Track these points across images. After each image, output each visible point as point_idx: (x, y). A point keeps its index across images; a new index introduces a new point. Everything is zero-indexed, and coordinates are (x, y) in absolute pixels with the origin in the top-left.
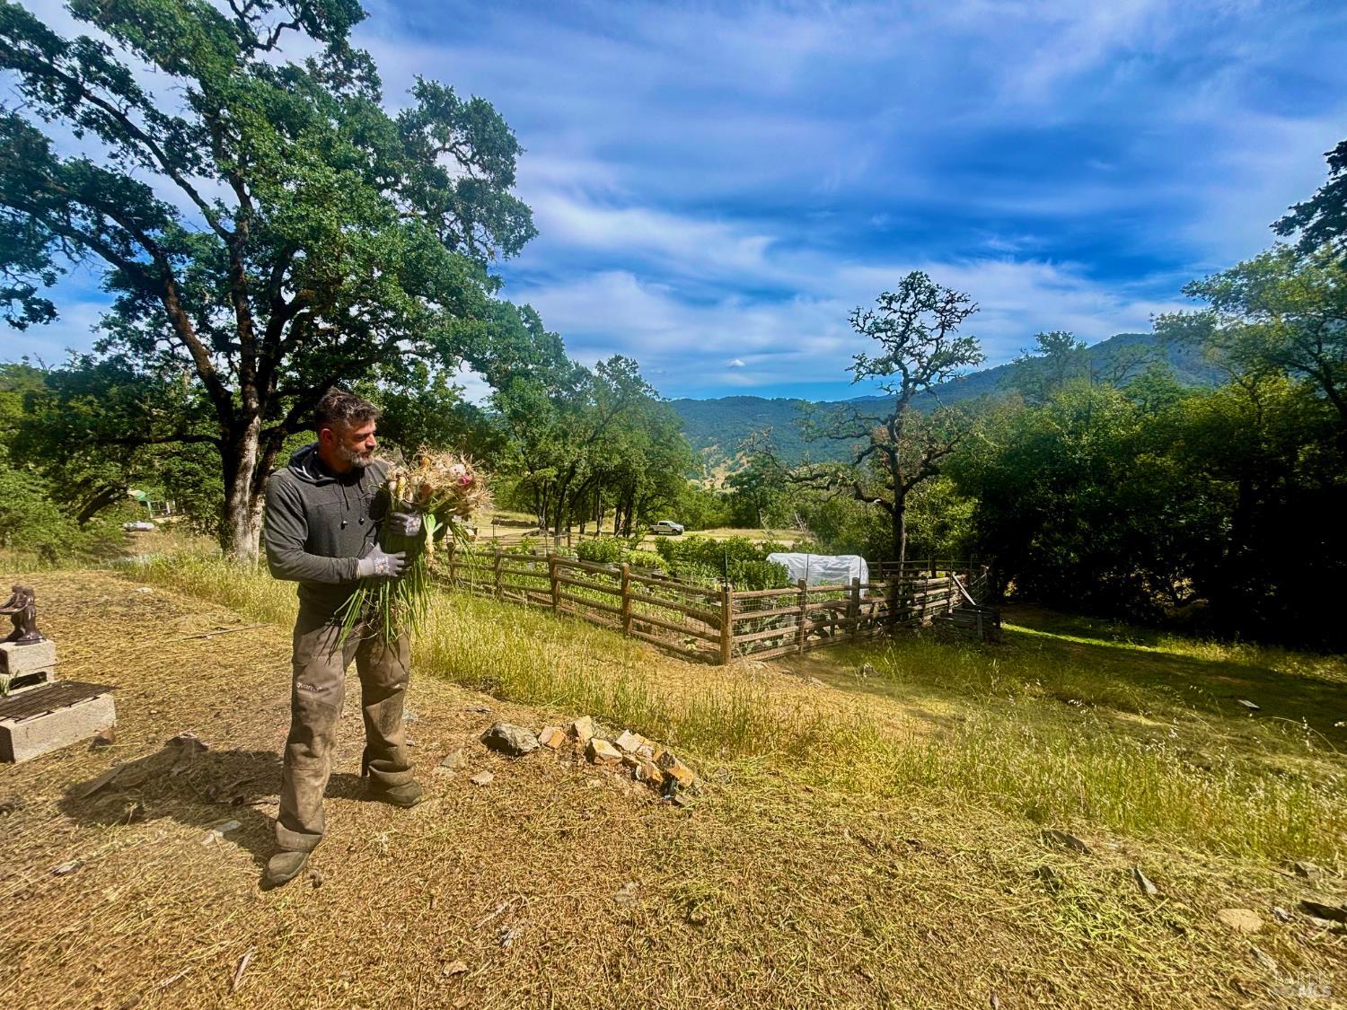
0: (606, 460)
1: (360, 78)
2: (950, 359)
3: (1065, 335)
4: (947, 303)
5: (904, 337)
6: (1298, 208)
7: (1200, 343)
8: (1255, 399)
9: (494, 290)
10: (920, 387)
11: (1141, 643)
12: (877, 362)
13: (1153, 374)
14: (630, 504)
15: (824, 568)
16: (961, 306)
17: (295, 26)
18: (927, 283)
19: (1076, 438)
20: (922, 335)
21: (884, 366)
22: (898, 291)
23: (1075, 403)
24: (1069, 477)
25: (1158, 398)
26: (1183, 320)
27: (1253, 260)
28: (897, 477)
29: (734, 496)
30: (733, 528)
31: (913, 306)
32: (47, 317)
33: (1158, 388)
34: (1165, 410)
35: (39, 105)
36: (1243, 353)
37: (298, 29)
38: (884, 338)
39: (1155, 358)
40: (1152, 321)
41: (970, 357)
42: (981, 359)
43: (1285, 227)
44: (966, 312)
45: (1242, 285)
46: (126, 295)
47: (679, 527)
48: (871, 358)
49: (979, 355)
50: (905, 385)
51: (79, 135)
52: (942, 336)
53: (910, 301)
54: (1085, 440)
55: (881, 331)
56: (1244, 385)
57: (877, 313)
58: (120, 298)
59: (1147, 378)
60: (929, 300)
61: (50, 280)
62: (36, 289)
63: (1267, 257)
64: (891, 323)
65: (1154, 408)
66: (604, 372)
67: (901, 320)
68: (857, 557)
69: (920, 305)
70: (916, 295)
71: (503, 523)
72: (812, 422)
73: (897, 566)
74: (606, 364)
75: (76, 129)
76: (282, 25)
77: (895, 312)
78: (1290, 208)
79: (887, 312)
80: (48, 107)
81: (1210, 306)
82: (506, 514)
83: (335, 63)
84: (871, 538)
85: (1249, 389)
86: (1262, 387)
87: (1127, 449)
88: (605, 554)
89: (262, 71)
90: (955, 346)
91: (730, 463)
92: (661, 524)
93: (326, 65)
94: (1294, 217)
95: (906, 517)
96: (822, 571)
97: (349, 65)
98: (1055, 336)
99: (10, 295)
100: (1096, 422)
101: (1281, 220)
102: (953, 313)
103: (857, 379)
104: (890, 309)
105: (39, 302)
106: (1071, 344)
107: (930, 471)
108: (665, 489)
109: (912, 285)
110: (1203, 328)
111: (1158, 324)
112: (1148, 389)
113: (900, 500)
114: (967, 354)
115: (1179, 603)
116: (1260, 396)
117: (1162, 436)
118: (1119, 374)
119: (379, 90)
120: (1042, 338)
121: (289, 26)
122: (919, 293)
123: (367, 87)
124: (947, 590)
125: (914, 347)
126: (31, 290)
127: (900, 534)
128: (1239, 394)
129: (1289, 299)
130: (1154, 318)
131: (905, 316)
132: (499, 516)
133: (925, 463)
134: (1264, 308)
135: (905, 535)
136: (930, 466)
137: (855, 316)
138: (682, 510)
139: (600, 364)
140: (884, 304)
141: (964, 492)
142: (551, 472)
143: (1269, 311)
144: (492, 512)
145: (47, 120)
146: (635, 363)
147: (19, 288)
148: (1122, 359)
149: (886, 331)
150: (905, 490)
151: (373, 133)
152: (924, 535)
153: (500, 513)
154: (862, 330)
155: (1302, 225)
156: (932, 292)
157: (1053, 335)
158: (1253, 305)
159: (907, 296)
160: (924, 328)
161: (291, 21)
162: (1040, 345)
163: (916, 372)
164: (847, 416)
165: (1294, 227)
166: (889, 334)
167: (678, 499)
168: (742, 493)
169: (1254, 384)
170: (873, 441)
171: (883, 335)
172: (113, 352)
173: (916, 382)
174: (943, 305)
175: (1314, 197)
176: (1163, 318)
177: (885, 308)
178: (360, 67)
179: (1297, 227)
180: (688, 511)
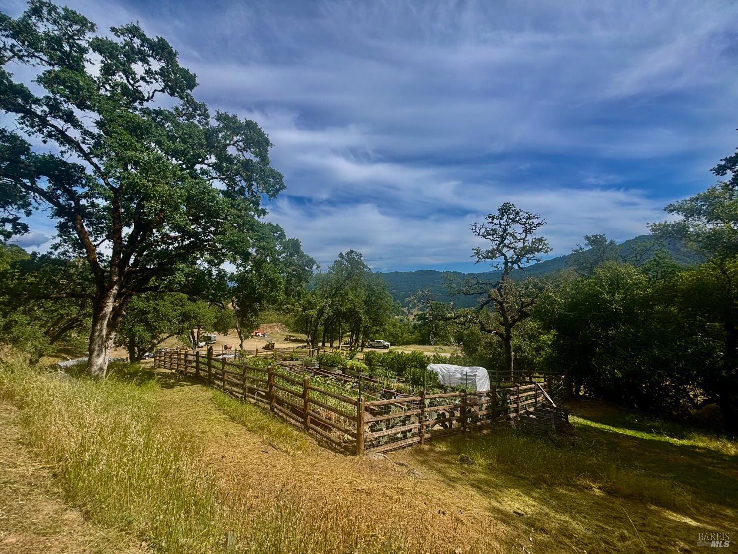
0: (341, 305)
1: (199, 115)
2: (532, 250)
3: (601, 236)
4: (527, 219)
5: (503, 239)
6: (726, 159)
7: (681, 239)
8: (724, 272)
9: (262, 216)
10: (515, 266)
11: (673, 437)
12: (488, 251)
13: (660, 258)
14: (358, 330)
15: (461, 374)
16: (536, 221)
17: (162, 91)
18: (514, 209)
19: (612, 296)
20: (514, 237)
21: (491, 254)
22: (498, 213)
23: (608, 275)
24: (610, 319)
25: (664, 271)
26: (668, 226)
27: (706, 192)
28: (506, 319)
29: (420, 326)
30: (419, 345)
31: (507, 221)
32: (23, 232)
33: (663, 265)
34: (670, 278)
35: (26, 128)
36: (709, 245)
37: (164, 92)
38: (492, 238)
39: (659, 248)
40: (648, 227)
41: (541, 249)
42: (549, 250)
43: (721, 170)
44: (539, 224)
45: (701, 205)
46: (63, 220)
47: (387, 344)
48: (483, 250)
49: (548, 248)
50: (506, 264)
51: (45, 142)
52: (526, 237)
53: (505, 218)
54: (618, 297)
55: (490, 235)
56: (716, 264)
57: (486, 225)
58: (60, 222)
59: (655, 260)
60: (516, 218)
61: (28, 214)
62: (20, 218)
63: (714, 190)
64: (495, 230)
65: (663, 277)
66: (344, 258)
67: (501, 229)
68: (481, 368)
69: (510, 221)
70: (508, 215)
71: (291, 340)
72: (453, 285)
73: (509, 374)
74: (344, 254)
75: (44, 139)
76: (155, 90)
77: (496, 224)
78: (721, 160)
79: (492, 224)
80: (30, 129)
81: (683, 217)
82: (294, 335)
83: (188, 108)
84: (493, 355)
85: (719, 266)
86: (728, 265)
87: (646, 303)
88: (334, 362)
89: (146, 112)
90: (533, 243)
91: (421, 306)
92: (377, 342)
93: (183, 110)
94: (725, 164)
95: (513, 343)
96: (460, 376)
97: (195, 109)
98: (596, 237)
99: (5, 220)
100: (623, 286)
101: (717, 167)
102: (531, 225)
103: (478, 262)
104: (493, 223)
105: (20, 224)
106: (606, 241)
107: (523, 315)
108: (377, 321)
109: (505, 209)
110: (681, 231)
111: (653, 228)
112: (657, 266)
113: (508, 332)
114: (540, 247)
115: (696, 406)
116: (727, 270)
117: (667, 295)
118: (638, 258)
119: (208, 120)
120: (588, 238)
121: (160, 91)
122: (509, 214)
123: (202, 118)
124: (534, 393)
125: (511, 243)
126: (18, 218)
127: (510, 353)
128: (714, 269)
129: (733, 213)
130: (649, 225)
131: (502, 226)
132: (290, 336)
133: (520, 310)
134: (718, 218)
135: (513, 353)
136: (523, 312)
137: (474, 228)
138: (388, 334)
139: (341, 254)
140: (490, 220)
141: (547, 328)
142: (314, 312)
143: (722, 220)
144: (287, 334)
145: (29, 135)
146: (361, 254)
147: (11, 217)
148: (639, 249)
149: (493, 235)
150: (511, 325)
151: (186, 136)
152: (526, 354)
153: (291, 334)
154: (479, 235)
155: (731, 169)
156: (517, 213)
157: (594, 236)
158: (712, 216)
159: (503, 216)
160: (515, 233)
161: (161, 88)
162: (587, 242)
163: (511, 257)
164: (474, 281)
165: (726, 170)
166: (495, 236)
167: (385, 327)
168: (425, 324)
169: (722, 264)
170: (489, 296)
171: (491, 237)
172: (61, 249)
173: (513, 263)
174: (525, 220)
175: (735, 153)
176: (655, 225)
177: (490, 222)
178: (200, 110)
179: (728, 170)
180: (391, 334)
